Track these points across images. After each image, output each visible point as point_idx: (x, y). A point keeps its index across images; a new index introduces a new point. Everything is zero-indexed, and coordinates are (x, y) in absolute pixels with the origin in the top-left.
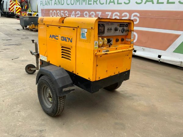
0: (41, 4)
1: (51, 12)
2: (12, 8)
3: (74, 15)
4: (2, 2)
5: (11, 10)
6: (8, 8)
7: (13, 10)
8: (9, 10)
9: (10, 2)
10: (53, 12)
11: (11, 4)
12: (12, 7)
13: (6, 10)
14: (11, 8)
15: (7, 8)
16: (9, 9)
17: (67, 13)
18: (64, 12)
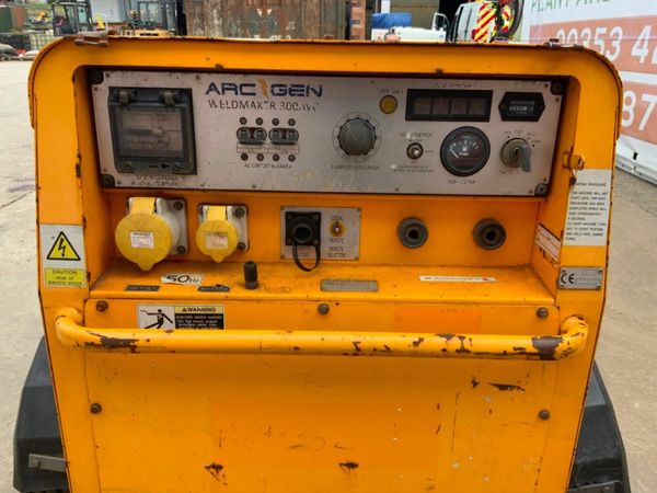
0: (534, 5)
1: (573, 36)
2: (482, 31)
3: (646, 43)
4: (458, 13)
5: (477, 36)
6: (470, 30)
7: (484, 38)
8: (473, 37)
9: (482, 8)
10: (566, 36)
11: (483, 17)
12: (483, 26)
13: (463, 38)
14: (478, 31)
15: (466, 32)
16: (474, 32)
17: (620, 38)
18: (609, 31)
